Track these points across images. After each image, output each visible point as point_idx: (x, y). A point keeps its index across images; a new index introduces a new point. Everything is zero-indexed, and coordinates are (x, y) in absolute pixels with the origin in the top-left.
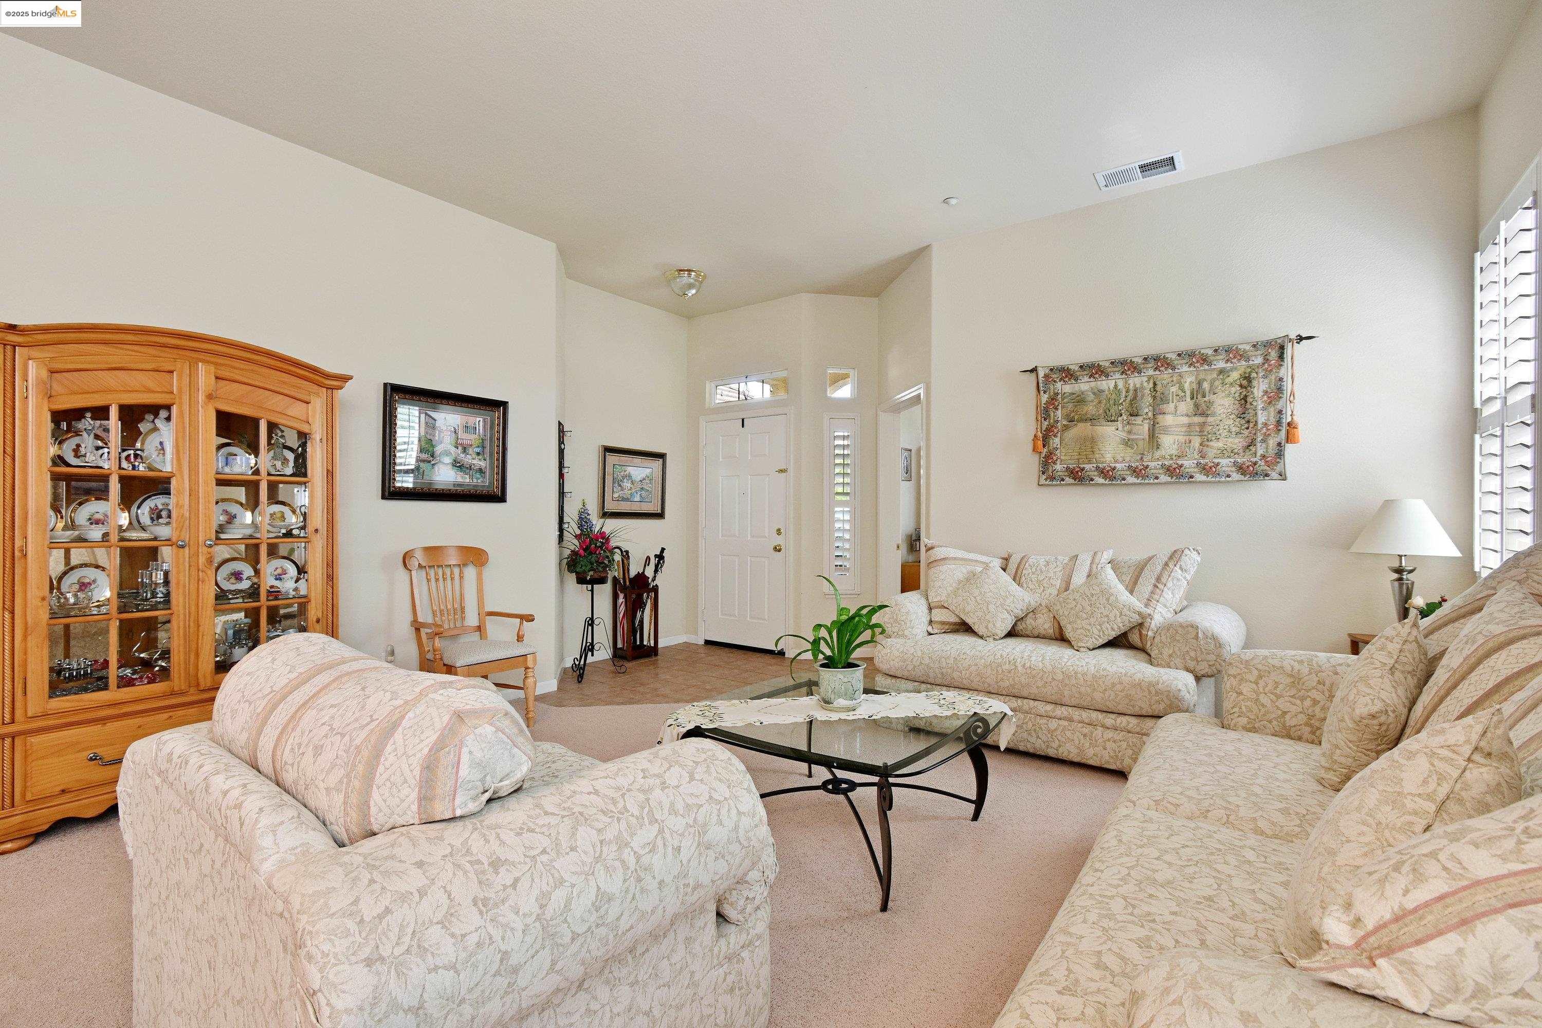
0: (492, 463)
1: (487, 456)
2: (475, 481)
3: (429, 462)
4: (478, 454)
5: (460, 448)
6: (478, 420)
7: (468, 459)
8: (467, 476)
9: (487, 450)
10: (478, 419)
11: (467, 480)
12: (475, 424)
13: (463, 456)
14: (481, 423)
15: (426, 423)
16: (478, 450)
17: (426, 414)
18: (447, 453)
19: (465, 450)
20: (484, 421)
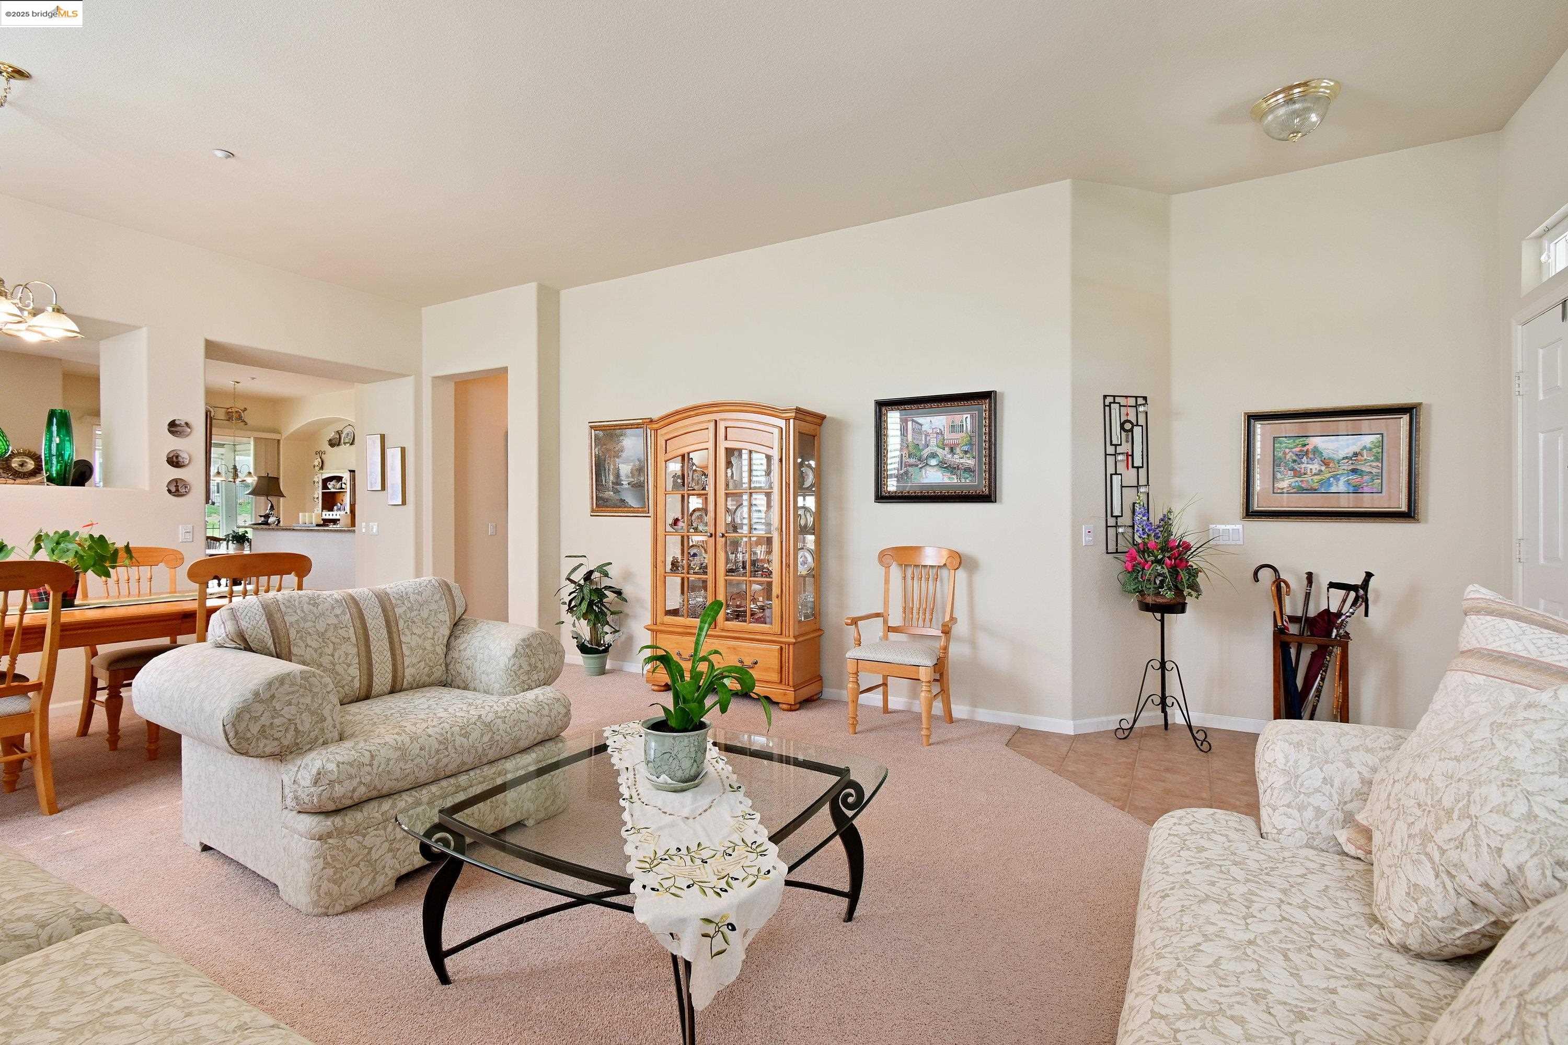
0: (980, 461)
1: (975, 453)
2: (963, 480)
3: (917, 466)
4: (966, 452)
5: (947, 449)
6: (965, 418)
7: (956, 459)
8: (955, 477)
9: (976, 448)
10: (965, 416)
11: (955, 480)
12: (962, 421)
13: (950, 456)
14: (969, 420)
15: (913, 429)
16: (966, 448)
17: (913, 421)
18: (933, 455)
19: (952, 450)
20: (972, 416)
